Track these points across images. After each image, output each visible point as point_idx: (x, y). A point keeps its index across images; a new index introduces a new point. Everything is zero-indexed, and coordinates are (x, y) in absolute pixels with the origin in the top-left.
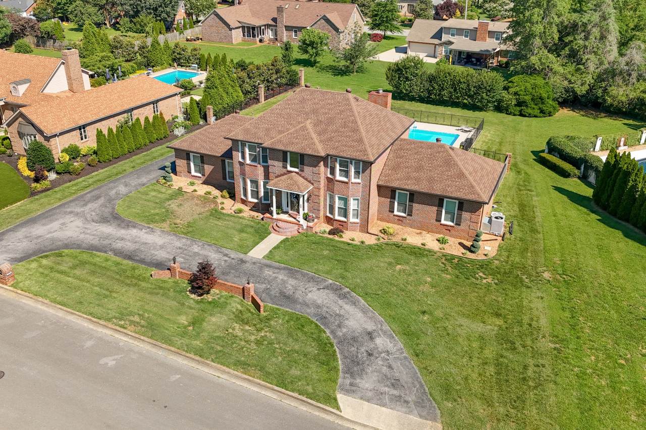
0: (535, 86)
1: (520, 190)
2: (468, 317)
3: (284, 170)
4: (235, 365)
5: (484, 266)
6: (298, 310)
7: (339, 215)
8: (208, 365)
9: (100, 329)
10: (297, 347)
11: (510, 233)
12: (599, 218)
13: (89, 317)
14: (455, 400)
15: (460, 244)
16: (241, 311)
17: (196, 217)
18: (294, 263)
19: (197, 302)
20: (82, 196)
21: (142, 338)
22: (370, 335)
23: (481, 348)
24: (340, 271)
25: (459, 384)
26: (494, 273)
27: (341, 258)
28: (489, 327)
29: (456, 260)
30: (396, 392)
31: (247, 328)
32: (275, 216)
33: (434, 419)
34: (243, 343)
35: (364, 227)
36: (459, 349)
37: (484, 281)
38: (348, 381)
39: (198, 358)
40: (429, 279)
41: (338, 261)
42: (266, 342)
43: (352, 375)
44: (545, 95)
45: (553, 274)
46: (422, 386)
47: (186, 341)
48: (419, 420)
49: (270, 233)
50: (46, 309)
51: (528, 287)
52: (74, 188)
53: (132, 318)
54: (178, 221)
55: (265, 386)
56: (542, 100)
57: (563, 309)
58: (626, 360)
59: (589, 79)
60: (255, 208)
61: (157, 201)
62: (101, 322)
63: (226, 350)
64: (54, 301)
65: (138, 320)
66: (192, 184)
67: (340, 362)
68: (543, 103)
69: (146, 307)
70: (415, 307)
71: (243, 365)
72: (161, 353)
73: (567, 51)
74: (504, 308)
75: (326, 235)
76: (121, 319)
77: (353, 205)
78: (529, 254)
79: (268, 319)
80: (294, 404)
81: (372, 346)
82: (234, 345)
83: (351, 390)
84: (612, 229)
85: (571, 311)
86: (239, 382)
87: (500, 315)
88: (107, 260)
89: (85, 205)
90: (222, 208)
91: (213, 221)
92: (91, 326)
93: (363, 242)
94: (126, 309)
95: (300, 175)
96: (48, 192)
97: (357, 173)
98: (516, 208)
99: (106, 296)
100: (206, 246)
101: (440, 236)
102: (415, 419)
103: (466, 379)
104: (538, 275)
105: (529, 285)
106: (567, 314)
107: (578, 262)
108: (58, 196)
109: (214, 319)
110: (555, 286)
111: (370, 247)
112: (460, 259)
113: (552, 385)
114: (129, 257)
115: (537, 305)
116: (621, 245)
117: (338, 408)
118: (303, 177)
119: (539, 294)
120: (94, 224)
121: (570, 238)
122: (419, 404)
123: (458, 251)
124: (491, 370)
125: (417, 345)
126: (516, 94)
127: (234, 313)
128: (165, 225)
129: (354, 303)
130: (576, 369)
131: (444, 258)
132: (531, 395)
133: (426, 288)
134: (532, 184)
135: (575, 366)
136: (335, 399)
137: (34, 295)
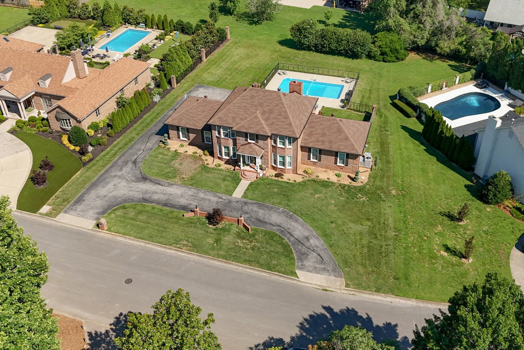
0: (392, 42)
1: (381, 131)
2: (354, 222)
3: (247, 142)
4: (244, 262)
5: (361, 189)
6: (269, 228)
7: (280, 165)
8: (231, 263)
9: (168, 251)
10: (272, 249)
11: (375, 166)
12: (425, 148)
13: (159, 244)
14: (350, 267)
15: (349, 176)
16: (239, 232)
17: (194, 172)
18: (260, 199)
19: (215, 230)
20: (116, 162)
21: (192, 253)
22: (307, 238)
23: (361, 239)
24: (286, 202)
25: (351, 259)
26: (366, 194)
27: (285, 193)
28: (365, 227)
29: (347, 187)
30: (322, 266)
31: (244, 241)
32: (242, 168)
33: (341, 277)
34: (245, 250)
35: (295, 171)
36: (350, 241)
37: (362, 199)
38: (300, 264)
39: (225, 260)
40: (333, 202)
41: (283, 195)
42: (256, 248)
43: (302, 260)
44: (398, 48)
45: (397, 191)
46: (334, 262)
47: (216, 252)
48: (334, 278)
49: (241, 180)
50: (133, 242)
51: (384, 201)
52: (107, 157)
53: (182, 242)
54: (184, 176)
55: (262, 271)
56: (397, 50)
57: (401, 212)
58: (427, 237)
59: (426, 35)
60: (227, 162)
61: (166, 162)
62: (167, 246)
63: (238, 255)
64: (136, 237)
65: (186, 243)
66: (182, 146)
67: (295, 255)
68: (397, 53)
69: (188, 235)
70: (328, 220)
71: (248, 262)
72: (205, 260)
73: (412, 14)
74: (371, 215)
75: (274, 178)
76: (177, 244)
77: (288, 160)
78: (385, 179)
79: (253, 235)
80: (277, 277)
81: (309, 244)
82: (241, 252)
83: (302, 268)
84: (431, 156)
85: (404, 213)
86: (248, 270)
87: (370, 219)
88: (154, 208)
89: (121, 169)
90: (208, 164)
91: (206, 175)
92: (163, 250)
93: (295, 181)
94: (178, 238)
95: (256, 145)
96: (93, 162)
97: (290, 143)
98: (379, 146)
99: (163, 232)
100: (207, 193)
101: (337, 172)
102: (333, 278)
103: (354, 256)
104: (390, 192)
105: (385, 199)
106: (402, 215)
107: (410, 181)
108: (101, 163)
109: (226, 239)
110: (397, 199)
111: (300, 184)
112: (349, 186)
113: (393, 254)
114: (166, 205)
115: (388, 211)
116: (434, 167)
117: (298, 277)
118: (258, 146)
119: (389, 205)
120: (133, 183)
121: (407, 165)
122: (334, 271)
123: (347, 181)
124: (366, 250)
125: (331, 241)
126: (380, 47)
127: (235, 234)
128: (177, 180)
129: (297, 221)
130: (404, 245)
131: (340, 187)
132: (383, 261)
133: (332, 207)
134: (389, 125)
135: (404, 243)
136: (296, 273)
137: (123, 235)
